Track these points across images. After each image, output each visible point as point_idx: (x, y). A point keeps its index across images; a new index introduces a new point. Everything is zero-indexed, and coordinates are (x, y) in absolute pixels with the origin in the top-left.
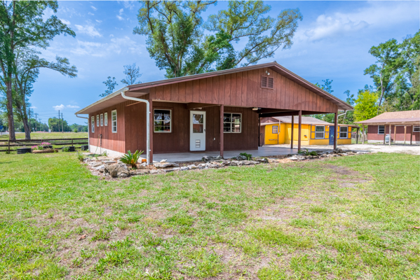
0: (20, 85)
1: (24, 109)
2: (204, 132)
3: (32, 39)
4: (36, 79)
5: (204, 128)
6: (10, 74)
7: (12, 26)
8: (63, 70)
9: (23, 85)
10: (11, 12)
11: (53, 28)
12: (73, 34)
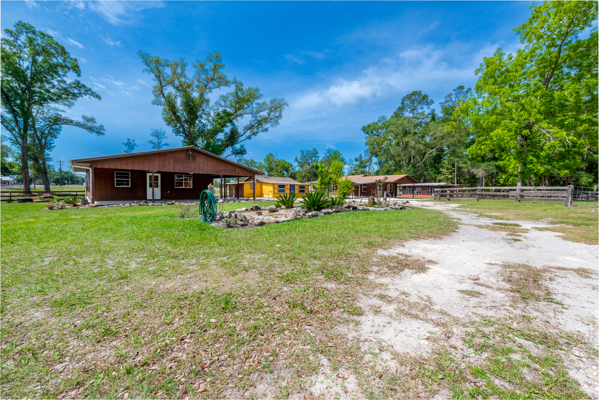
0: (40, 141)
1: (44, 163)
2: (159, 188)
3: (52, 99)
4: (58, 136)
5: (159, 184)
6: (25, 130)
7: (29, 86)
8: (91, 129)
9: (43, 140)
10: (28, 73)
11: (76, 91)
12: (98, 97)
